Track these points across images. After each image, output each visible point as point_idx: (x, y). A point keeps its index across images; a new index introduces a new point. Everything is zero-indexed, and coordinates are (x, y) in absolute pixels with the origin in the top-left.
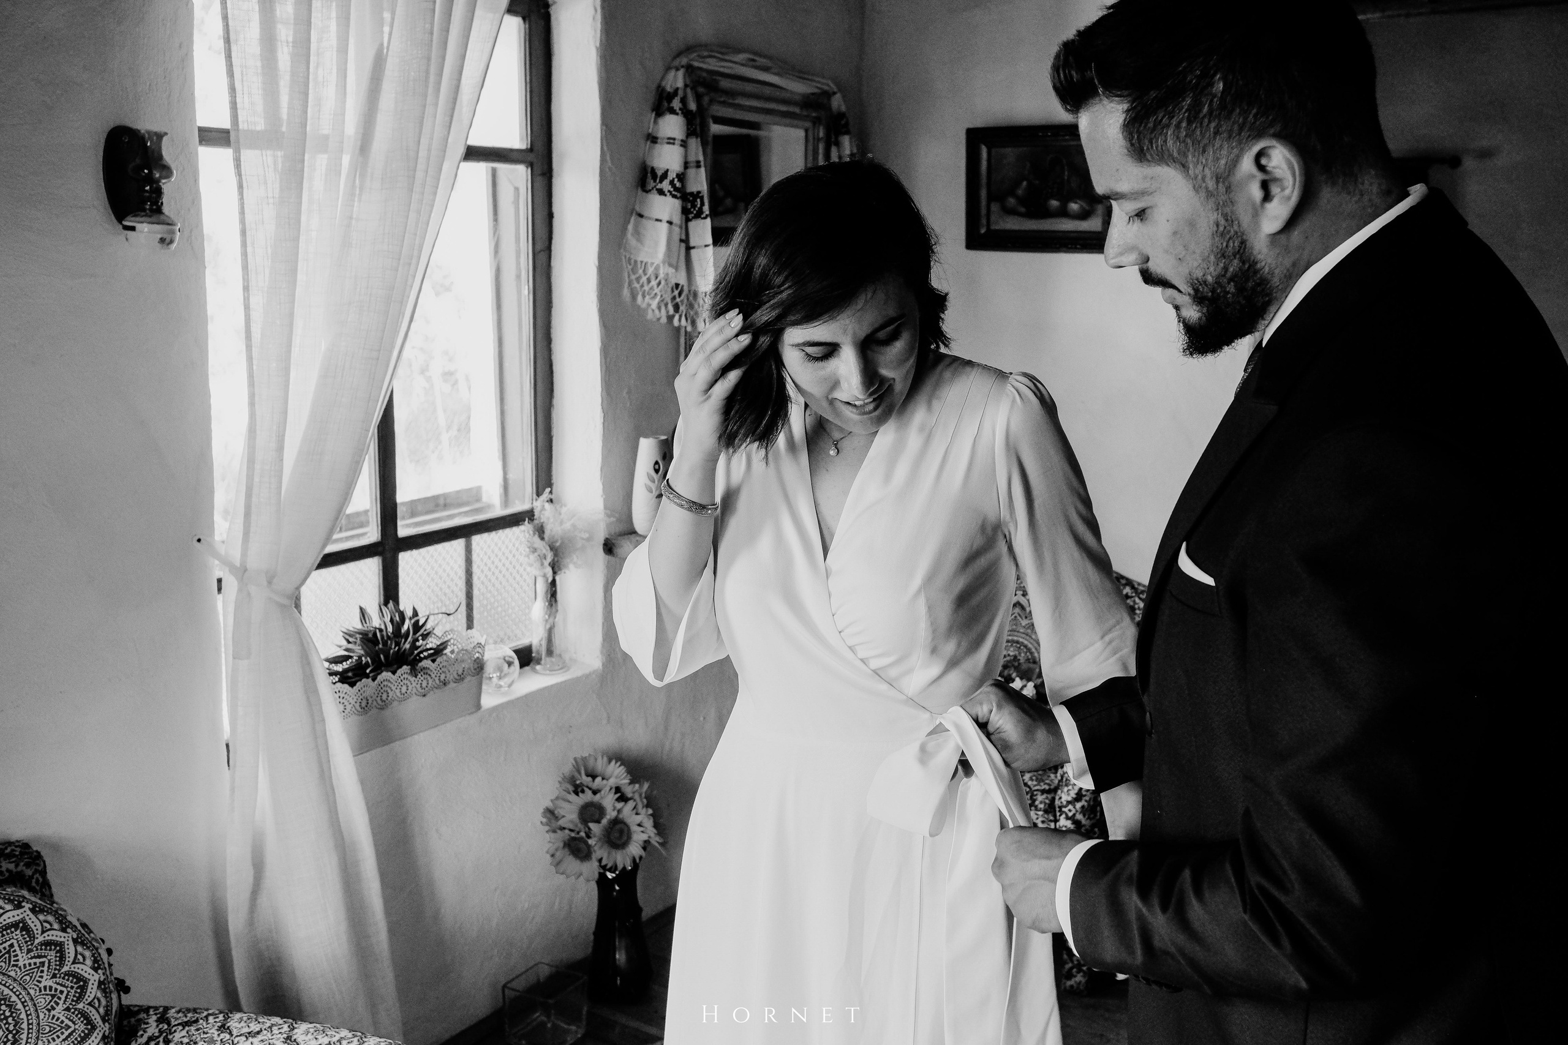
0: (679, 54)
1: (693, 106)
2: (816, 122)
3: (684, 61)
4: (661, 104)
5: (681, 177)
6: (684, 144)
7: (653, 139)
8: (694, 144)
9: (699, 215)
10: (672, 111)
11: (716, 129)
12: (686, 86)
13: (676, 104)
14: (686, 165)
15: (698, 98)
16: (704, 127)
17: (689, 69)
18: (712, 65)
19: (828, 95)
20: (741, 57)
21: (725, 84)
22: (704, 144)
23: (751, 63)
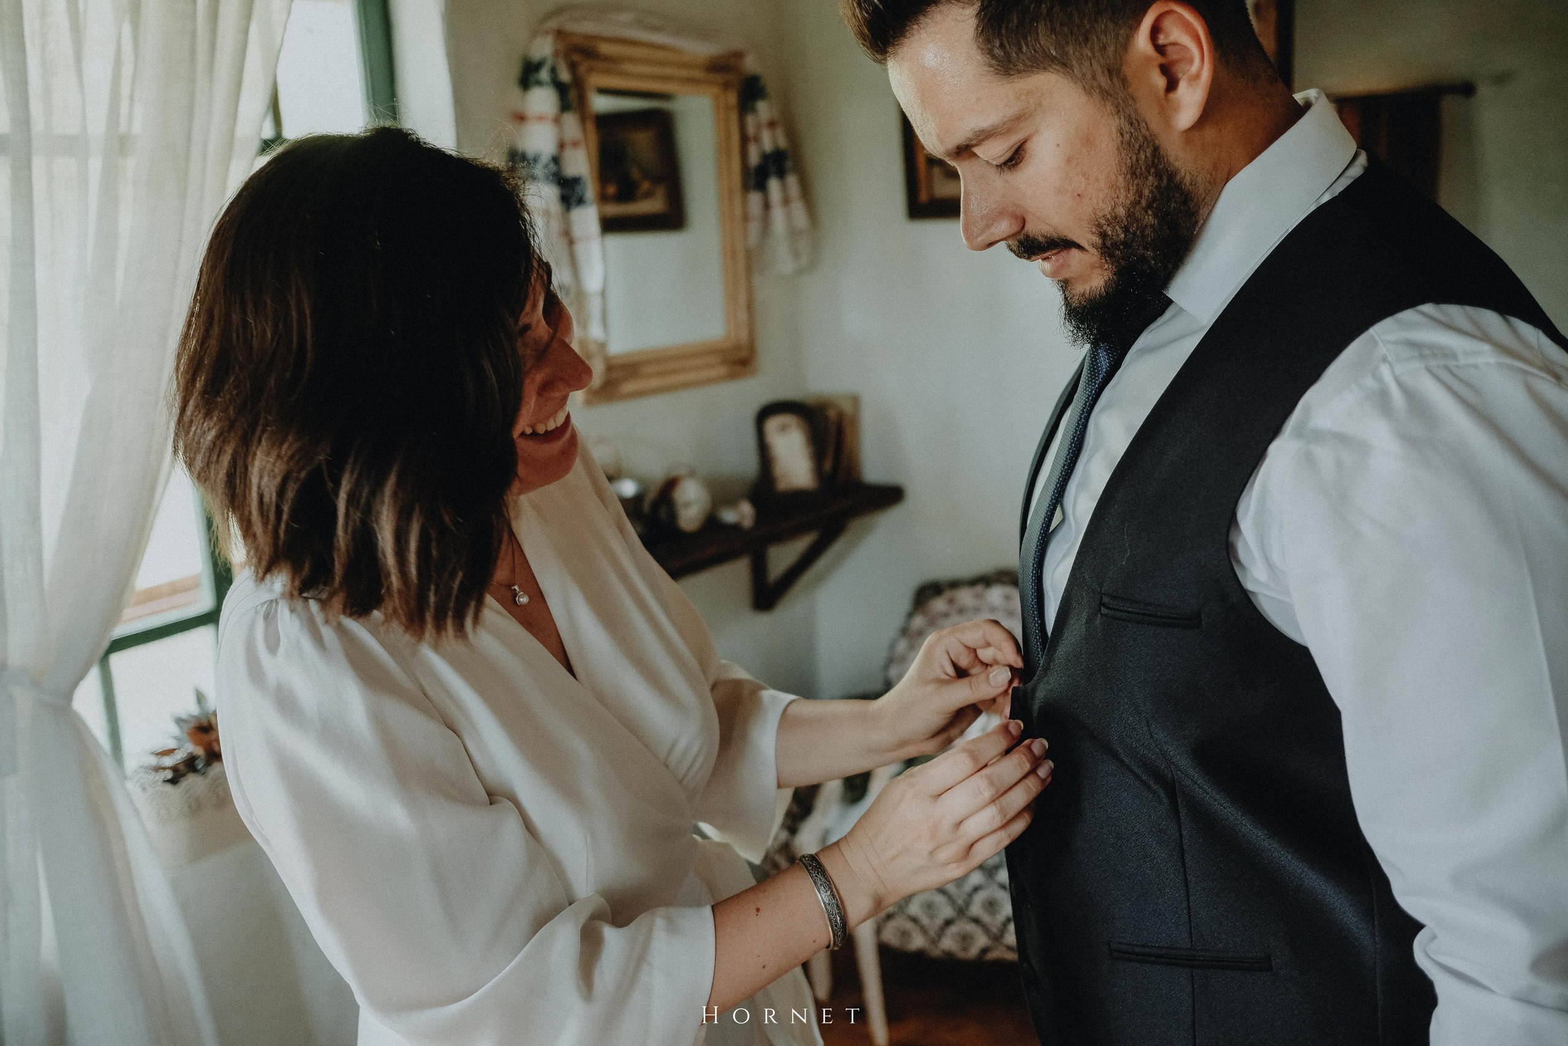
0: (547, 17)
1: (565, 76)
2: (726, 86)
3: (553, 24)
4: (528, 74)
5: (556, 160)
6: (557, 121)
7: (520, 118)
8: (571, 121)
9: (581, 201)
10: (539, 83)
11: (601, 104)
12: (556, 54)
13: (544, 75)
14: (562, 146)
15: (573, 67)
16: (582, 101)
17: (560, 34)
18: (588, 27)
19: (738, 55)
20: (626, 17)
21: (605, 49)
22: (583, 120)
23: (639, 23)
